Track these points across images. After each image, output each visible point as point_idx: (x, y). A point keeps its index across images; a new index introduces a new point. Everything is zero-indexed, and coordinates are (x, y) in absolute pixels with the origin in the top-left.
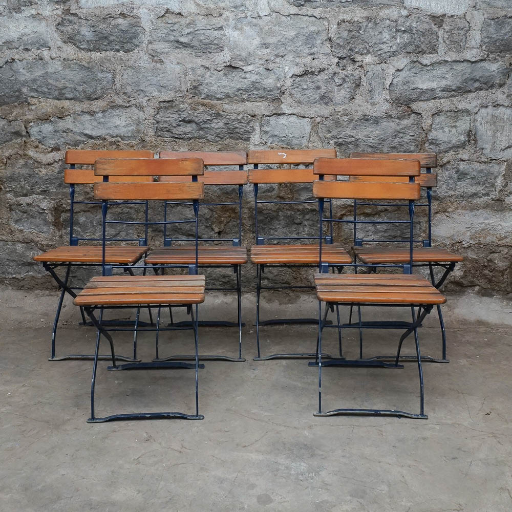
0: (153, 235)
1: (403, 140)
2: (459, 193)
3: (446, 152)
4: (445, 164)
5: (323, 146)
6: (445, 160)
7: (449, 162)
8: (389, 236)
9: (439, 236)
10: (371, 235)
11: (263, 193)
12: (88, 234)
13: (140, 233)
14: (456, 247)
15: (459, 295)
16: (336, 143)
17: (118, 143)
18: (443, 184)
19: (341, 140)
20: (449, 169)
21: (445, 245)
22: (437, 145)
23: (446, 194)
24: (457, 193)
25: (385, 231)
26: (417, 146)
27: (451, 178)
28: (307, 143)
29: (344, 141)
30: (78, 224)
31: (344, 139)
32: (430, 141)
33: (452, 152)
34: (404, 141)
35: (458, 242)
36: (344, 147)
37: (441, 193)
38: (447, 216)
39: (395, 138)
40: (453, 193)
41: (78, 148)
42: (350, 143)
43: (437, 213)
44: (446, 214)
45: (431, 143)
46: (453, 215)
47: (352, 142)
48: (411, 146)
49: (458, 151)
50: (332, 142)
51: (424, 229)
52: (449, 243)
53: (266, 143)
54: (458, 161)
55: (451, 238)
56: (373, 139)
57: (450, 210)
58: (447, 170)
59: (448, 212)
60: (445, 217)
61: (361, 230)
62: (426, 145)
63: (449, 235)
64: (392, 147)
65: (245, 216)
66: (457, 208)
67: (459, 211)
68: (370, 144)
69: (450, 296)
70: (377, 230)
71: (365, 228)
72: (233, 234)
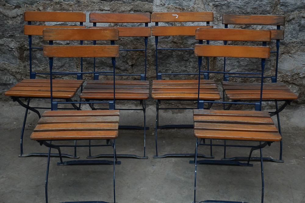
0: (87, 67)
1: (262, 3)
2: (299, 40)
3: (292, 11)
4: (291, 20)
5: (204, 7)
6: (291, 17)
7: (294, 19)
8: (249, 69)
9: (283, 70)
10: (236, 68)
11: (162, 39)
12: (43, 65)
13: (78, 65)
14: (295, 77)
15: (295, 109)
16: (213, 5)
17: (61, 3)
18: (289, 34)
19: (217, 3)
20: (293, 24)
21: (287, 76)
22: (286, 6)
23: (290, 41)
24: (298, 40)
25: (246, 66)
26: (271, 7)
27: (294, 30)
28: (193, 4)
29: (219, 3)
30: (36, 58)
31: (220, 2)
32: (281, 4)
33: (296, 12)
34: (262, 4)
35: (297, 74)
36: (219, 8)
37: (286, 40)
38: (290, 56)
39: (256, 2)
40: (295, 40)
41: (33, 6)
42: (224, 5)
43: (283, 54)
44: (290, 55)
45: (282, 5)
46: (294, 56)
47: (225, 4)
48: (268, 7)
49: (301, 11)
50: (211, 4)
51: (273, 64)
52: (290, 74)
53: (164, 4)
54: (301, 18)
55: (292, 71)
56: (240, 2)
57: (293, 52)
58: (292, 24)
59: (291, 53)
60: (289, 57)
61: (229, 65)
62: (278, 6)
63: (290, 69)
64: (254, 8)
65: (150, 55)
66: (297, 51)
67: (298, 53)
68: (238, 6)
69: (289, 109)
70: (241, 65)
71: (232, 63)
72: (142, 66)
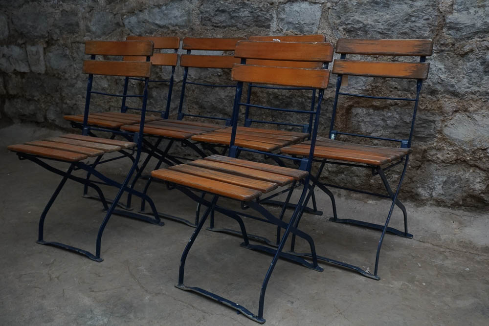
0: (200, 111)
1: (416, 24)
2: (484, 89)
3: (468, 38)
4: (467, 53)
5: (332, 33)
6: (467, 48)
7: (472, 51)
8: (399, 133)
9: (456, 140)
10: (381, 131)
12: (159, 106)
14: (478, 154)
15: (480, 212)
16: (344, 29)
17: (176, 32)
18: (464, 78)
19: (349, 26)
20: (471, 60)
21: (464, 151)
22: (458, 30)
23: (468, 90)
24: (482, 89)
25: (396, 127)
26: (432, 31)
27: (474, 70)
28: (317, 29)
29: (352, 27)
30: (152, 97)
31: (352, 25)
32: (448, 25)
33: (476, 39)
34: (416, 26)
35: (481, 149)
36: (353, 34)
37: (460, 88)
39: (406, 23)
40: (477, 89)
42: (359, 29)
43: (456, 111)
44: (468, 114)
45: (450, 28)
46: (475, 116)
47: (361, 27)
48: (425, 31)
49: (484, 37)
50: (341, 28)
51: (439, 129)
52: (468, 149)
53: (282, 30)
54: (484, 50)
55: (471, 142)
56: (382, 25)
57: (471, 109)
58: (469, 61)
59: (469, 111)
60: (467, 118)
61: (370, 124)
62: (444, 30)
63: (468, 140)
64: (402, 33)
65: (265, 100)
66: (481, 108)
67: (483, 111)
68: (379, 30)
69: (468, 211)
70: (387, 125)
71: (374, 122)
72: (258, 116)
